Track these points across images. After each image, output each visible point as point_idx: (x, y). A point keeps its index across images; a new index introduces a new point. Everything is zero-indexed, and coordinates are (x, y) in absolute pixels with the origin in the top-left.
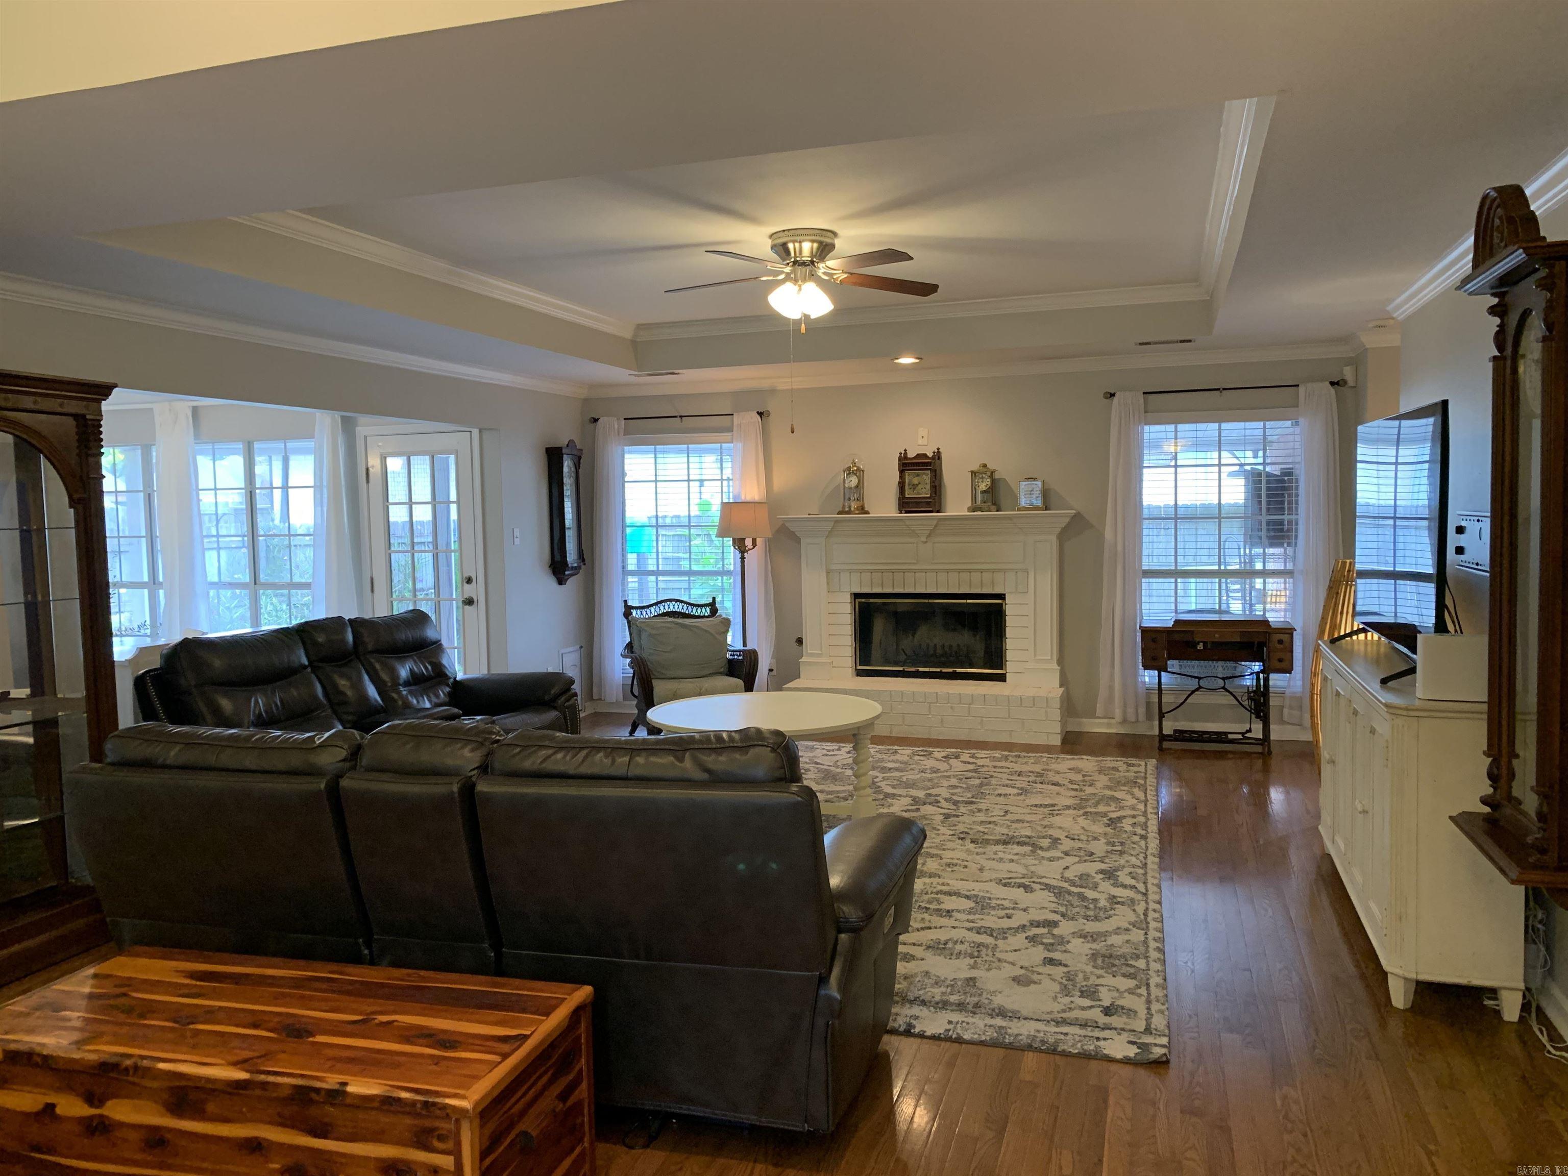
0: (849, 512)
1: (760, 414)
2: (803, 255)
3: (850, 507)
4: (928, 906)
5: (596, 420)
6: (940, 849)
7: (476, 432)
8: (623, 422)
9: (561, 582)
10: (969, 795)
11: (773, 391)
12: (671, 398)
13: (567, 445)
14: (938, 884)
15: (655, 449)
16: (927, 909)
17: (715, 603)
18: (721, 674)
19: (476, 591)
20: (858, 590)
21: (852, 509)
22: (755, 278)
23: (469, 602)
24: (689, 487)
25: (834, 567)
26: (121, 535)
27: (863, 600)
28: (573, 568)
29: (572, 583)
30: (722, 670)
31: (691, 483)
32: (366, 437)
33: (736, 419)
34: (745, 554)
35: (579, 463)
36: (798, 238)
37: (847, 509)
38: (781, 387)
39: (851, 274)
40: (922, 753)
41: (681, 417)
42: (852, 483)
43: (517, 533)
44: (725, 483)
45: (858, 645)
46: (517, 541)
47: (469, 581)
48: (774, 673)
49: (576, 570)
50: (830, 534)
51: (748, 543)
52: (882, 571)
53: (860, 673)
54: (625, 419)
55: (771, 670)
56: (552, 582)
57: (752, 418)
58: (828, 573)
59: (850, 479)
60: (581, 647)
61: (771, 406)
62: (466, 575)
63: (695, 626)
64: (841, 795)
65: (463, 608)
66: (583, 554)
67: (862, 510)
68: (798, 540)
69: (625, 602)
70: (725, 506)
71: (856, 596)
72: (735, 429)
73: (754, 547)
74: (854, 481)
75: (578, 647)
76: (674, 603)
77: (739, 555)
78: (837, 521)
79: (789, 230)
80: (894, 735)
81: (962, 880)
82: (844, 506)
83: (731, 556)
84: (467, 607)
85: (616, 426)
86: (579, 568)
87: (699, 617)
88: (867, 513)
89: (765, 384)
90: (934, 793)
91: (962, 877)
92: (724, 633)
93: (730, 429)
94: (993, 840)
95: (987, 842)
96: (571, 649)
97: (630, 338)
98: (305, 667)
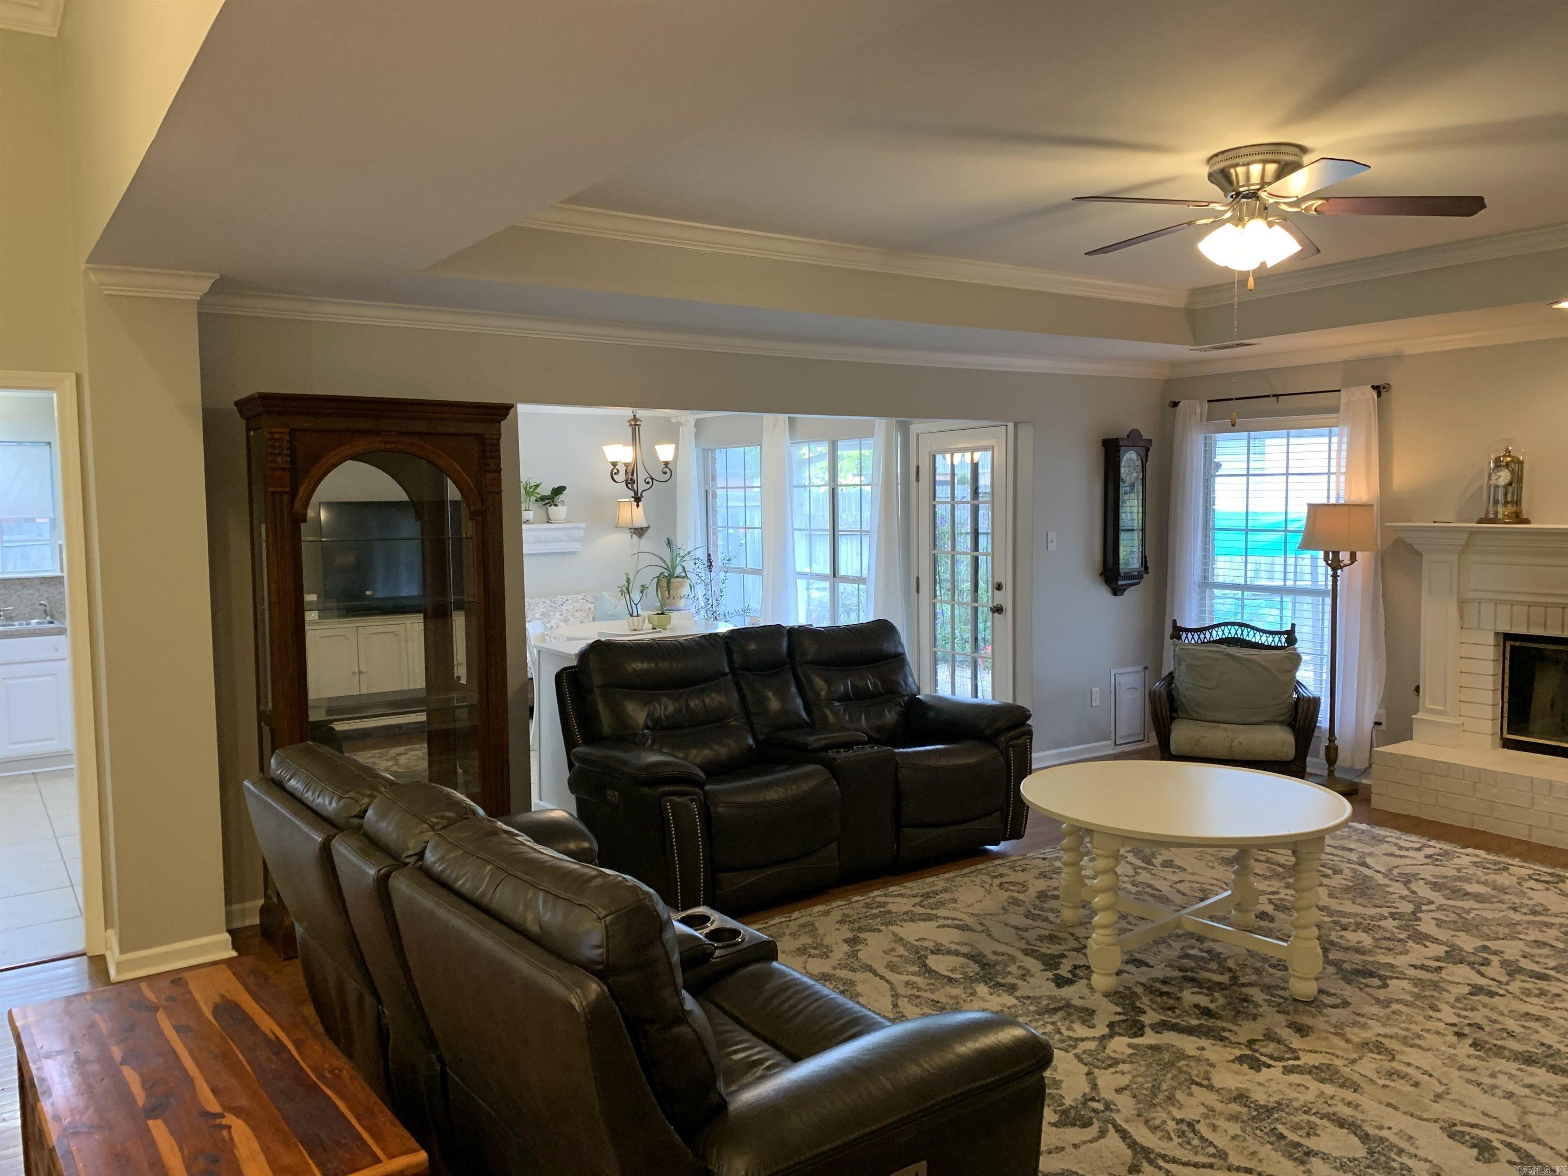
0: (1494, 521)
1: (1376, 388)
2: (1252, 182)
3: (1496, 513)
4: (1286, 1132)
5: (1175, 404)
6: (1405, 1044)
7: (1011, 426)
8: (1206, 405)
9: (1116, 591)
10: (1552, 963)
11: (1398, 357)
12: (1263, 374)
13: (1128, 436)
14: (1343, 1100)
15: (1249, 436)
16: (1281, 1137)
17: (1294, 632)
18: (1281, 723)
19: (1005, 598)
20: (1507, 629)
21: (1500, 516)
22: (1190, 223)
23: (998, 610)
24: (1287, 482)
25: (1471, 595)
26: (748, 525)
27: (1518, 644)
28: (1129, 576)
29: (1132, 595)
30: (1282, 718)
31: (1290, 477)
32: (918, 435)
33: (1344, 396)
34: (1339, 571)
35: (1147, 456)
36: (1241, 160)
37: (1492, 516)
38: (1409, 351)
39: (1327, 199)
40: (1548, 878)
41: (1277, 396)
42: (1501, 479)
43: (1052, 535)
44: (1333, 478)
45: (1506, 705)
46: (1052, 547)
47: (999, 587)
48: (1383, 727)
49: (1136, 578)
50: (1465, 549)
51: (1344, 556)
52: (1546, 606)
53: (1507, 744)
54: (1209, 401)
55: (1378, 724)
56: (1104, 593)
57: (1364, 394)
58: (1462, 603)
59: (1499, 474)
60: (1146, 668)
61: (1394, 378)
62: (997, 580)
63: (1248, 660)
64: (1344, 921)
65: (993, 617)
66: (1146, 562)
67: (1518, 518)
68: (1419, 555)
69: (1175, 621)
70: (1313, 509)
71: (1507, 637)
72: (1342, 410)
73: (1352, 562)
74: (1504, 477)
75: (1140, 668)
76: (1237, 627)
77: (1330, 572)
78: (1473, 532)
79: (1223, 152)
80: (1534, 840)
81: (1389, 1105)
82: (1487, 512)
83: (1323, 571)
84: (996, 614)
85: (1198, 410)
86: (1140, 577)
87: (1269, 647)
88: (1527, 521)
89: (1385, 349)
90: (1493, 948)
91: (1392, 1101)
92: (1290, 671)
93: (1335, 410)
94: (1511, 1051)
95: (1499, 1051)
96: (1131, 669)
97: (1183, 306)
98: (726, 674)
